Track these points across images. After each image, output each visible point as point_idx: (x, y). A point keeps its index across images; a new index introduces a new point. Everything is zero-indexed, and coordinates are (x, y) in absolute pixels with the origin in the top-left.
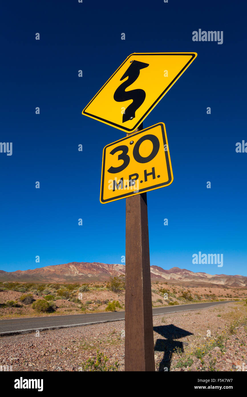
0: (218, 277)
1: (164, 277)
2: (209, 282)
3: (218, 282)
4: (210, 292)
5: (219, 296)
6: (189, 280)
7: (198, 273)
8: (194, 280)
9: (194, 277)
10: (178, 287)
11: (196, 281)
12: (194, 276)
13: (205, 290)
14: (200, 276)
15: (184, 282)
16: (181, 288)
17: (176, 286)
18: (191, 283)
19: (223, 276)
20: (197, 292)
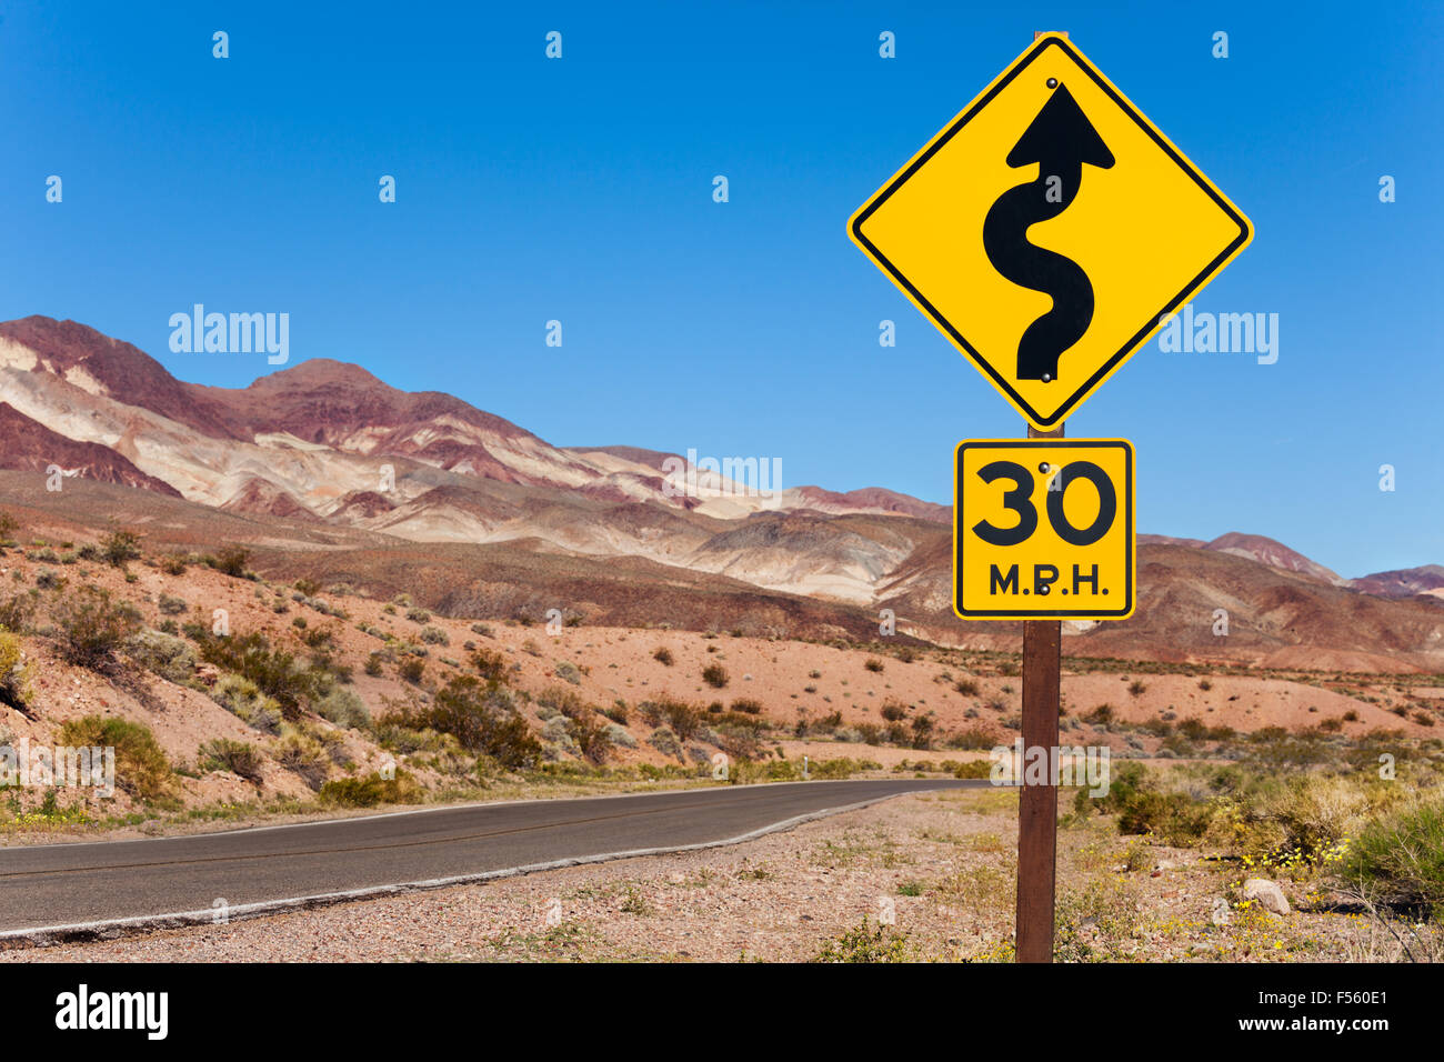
0: (825, 520)
1: (164, 477)
2: (711, 566)
3: (813, 568)
4: (714, 677)
5: (801, 731)
6: (469, 531)
7: (596, 459)
8: (534, 531)
9: (542, 500)
10: (362, 608)
11: (556, 541)
12: (545, 481)
13: (663, 657)
14: (610, 492)
15: (408, 545)
16: (402, 626)
18: (492, 564)
19: (880, 511)
20: (564, 671)
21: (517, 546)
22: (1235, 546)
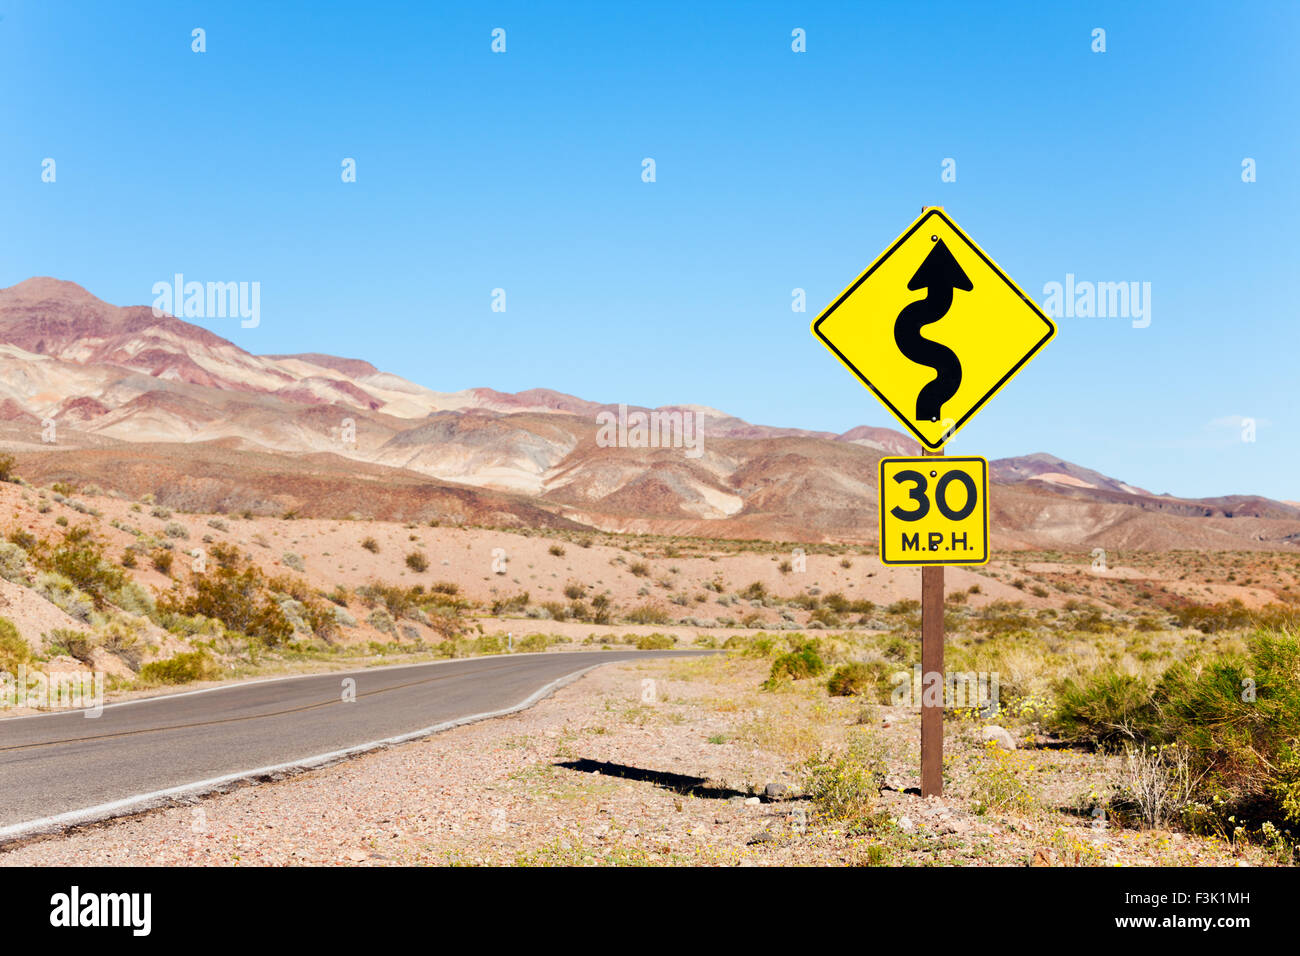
0: (497, 418)
2: (395, 461)
3: (487, 461)
4: (416, 563)
6: (176, 431)
7: (290, 366)
8: (235, 431)
9: (242, 403)
11: (254, 439)
12: (244, 385)
13: (370, 546)
14: (303, 395)
15: (121, 445)
17: (92, 494)
18: (198, 462)
19: (546, 410)
20: (291, 560)
21: (219, 445)
22: (865, 437)
